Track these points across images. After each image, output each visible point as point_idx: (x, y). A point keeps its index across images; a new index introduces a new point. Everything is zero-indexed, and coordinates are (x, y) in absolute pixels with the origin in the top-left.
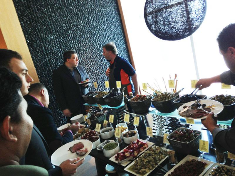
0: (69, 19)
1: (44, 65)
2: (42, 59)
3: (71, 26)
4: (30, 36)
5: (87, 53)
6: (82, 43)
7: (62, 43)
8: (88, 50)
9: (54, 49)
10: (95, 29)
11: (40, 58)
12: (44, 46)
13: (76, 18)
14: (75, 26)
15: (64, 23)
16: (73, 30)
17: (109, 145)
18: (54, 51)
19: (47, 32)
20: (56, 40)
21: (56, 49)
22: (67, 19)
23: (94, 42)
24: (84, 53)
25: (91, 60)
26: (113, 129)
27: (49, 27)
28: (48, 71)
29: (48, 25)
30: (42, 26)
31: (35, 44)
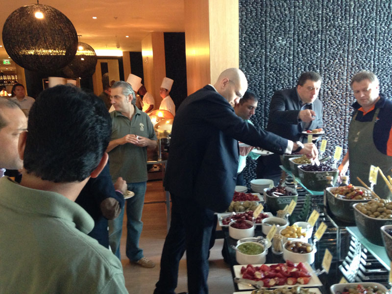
0: (328, 14)
1: (255, 85)
3: (326, 26)
4: (249, 35)
5: (342, 79)
6: (339, 59)
7: (298, 54)
8: (345, 73)
9: (280, 61)
10: (376, 36)
11: (253, 73)
12: (266, 55)
13: (342, 13)
14: (334, 26)
15: (314, 20)
16: (327, 34)
18: (280, 66)
19: (278, 32)
20: (290, 48)
21: (284, 63)
22: (322, 13)
23: (364, 61)
24: (334, 79)
25: (346, 94)
27: (284, 25)
29: (284, 21)
30: (274, 21)
31: (252, 50)
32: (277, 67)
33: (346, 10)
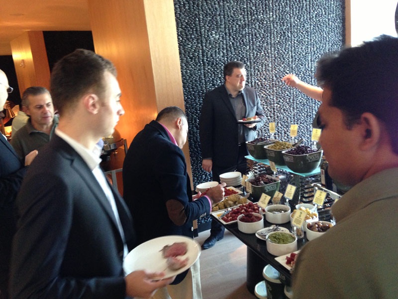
0: (251, 8)
1: (196, 81)
2: (195, 70)
3: (251, 20)
4: (184, 30)
5: (268, 70)
6: (264, 52)
7: (230, 48)
8: (270, 65)
9: (216, 55)
10: (291, 29)
11: (193, 68)
12: (202, 49)
13: (263, 7)
14: (258, 20)
15: (241, 14)
16: (253, 28)
17: (279, 235)
18: (216, 60)
19: (211, 26)
20: (223, 42)
21: (220, 57)
22: (247, 7)
23: (284, 53)
24: (262, 70)
25: (273, 84)
26: (290, 211)
27: (216, 18)
28: (199, 92)
29: (215, 15)
30: (206, 15)
31: (189, 45)
32: (213, 61)
33: (266, 5)
